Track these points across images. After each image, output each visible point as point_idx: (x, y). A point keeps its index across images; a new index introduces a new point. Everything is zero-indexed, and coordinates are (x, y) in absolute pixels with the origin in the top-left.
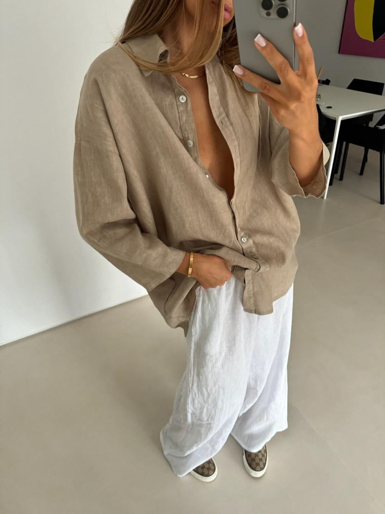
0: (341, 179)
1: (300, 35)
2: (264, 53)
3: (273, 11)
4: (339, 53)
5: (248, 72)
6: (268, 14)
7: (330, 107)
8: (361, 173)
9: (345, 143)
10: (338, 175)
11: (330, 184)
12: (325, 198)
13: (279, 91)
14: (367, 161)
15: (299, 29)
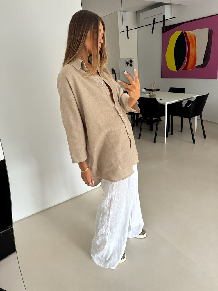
0: (172, 134)
1: (135, 71)
2: (127, 76)
3: (129, 65)
4: (162, 77)
5: (122, 82)
6: (128, 66)
7: (162, 99)
8: (181, 131)
9: (171, 116)
10: (170, 133)
11: (167, 137)
12: (165, 143)
13: (130, 87)
14: (183, 126)
15: (135, 69)
